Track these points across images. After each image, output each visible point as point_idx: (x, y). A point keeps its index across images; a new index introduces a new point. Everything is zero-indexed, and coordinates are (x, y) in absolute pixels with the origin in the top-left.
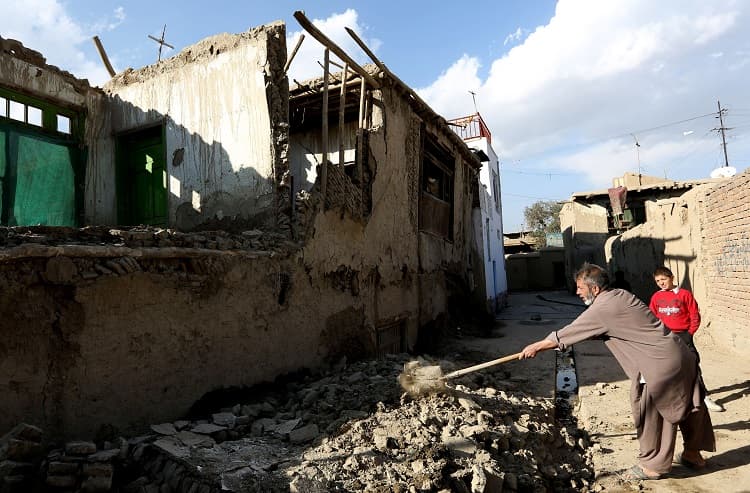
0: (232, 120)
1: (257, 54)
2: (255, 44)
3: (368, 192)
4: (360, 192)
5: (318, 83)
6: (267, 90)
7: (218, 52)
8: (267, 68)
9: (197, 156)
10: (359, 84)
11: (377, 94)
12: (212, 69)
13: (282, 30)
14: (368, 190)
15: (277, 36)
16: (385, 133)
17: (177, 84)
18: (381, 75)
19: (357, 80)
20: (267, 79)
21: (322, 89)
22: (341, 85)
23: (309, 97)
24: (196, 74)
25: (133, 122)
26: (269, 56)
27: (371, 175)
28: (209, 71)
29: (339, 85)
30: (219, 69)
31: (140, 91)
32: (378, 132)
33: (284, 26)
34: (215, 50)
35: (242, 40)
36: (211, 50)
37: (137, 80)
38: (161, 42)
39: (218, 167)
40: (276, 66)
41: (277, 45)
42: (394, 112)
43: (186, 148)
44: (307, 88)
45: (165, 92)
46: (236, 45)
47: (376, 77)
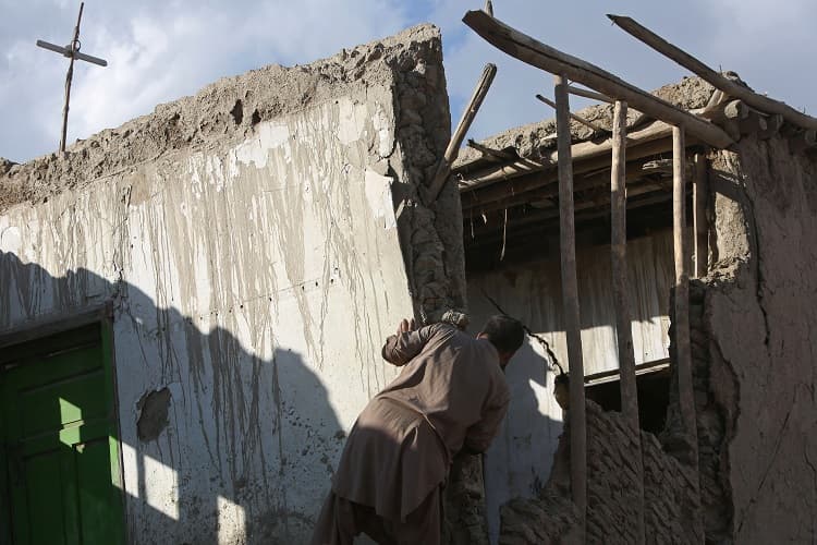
0: (303, 306)
1: (369, 125)
2: (360, 97)
3: (717, 473)
4: (693, 475)
5: (543, 140)
6: (400, 222)
7: (256, 118)
8: (397, 162)
9: (208, 411)
10: (667, 138)
11: (725, 161)
12: (239, 163)
13: (431, 52)
14: (716, 467)
15: (420, 68)
16: (759, 279)
17: (143, 207)
18: (731, 109)
19: (658, 127)
20: (397, 191)
21: (555, 156)
22: (613, 144)
23: (518, 179)
24: (196, 178)
25: (17, 314)
26: (401, 131)
27: (723, 419)
28: (234, 170)
29: (607, 144)
30: (260, 164)
31: (35, 227)
32: (737, 283)
33: (437, 41)
34: (247, 114)
35: (323, 88)
36: (237, 113)
37: (27, 195)
38: (72, 53)
39: (269, 442)
40: (422, 151)
41: (422, 96)
42: (784, 208)
43: (175, 389)
44: (510, 155)
45: (106, 229)
46: (306, 99)
47: (717, 116)
